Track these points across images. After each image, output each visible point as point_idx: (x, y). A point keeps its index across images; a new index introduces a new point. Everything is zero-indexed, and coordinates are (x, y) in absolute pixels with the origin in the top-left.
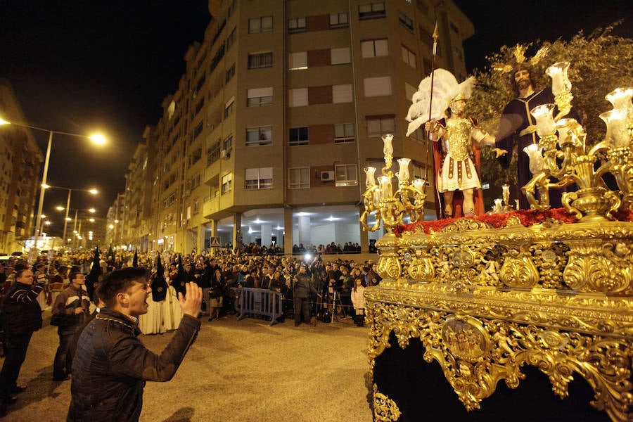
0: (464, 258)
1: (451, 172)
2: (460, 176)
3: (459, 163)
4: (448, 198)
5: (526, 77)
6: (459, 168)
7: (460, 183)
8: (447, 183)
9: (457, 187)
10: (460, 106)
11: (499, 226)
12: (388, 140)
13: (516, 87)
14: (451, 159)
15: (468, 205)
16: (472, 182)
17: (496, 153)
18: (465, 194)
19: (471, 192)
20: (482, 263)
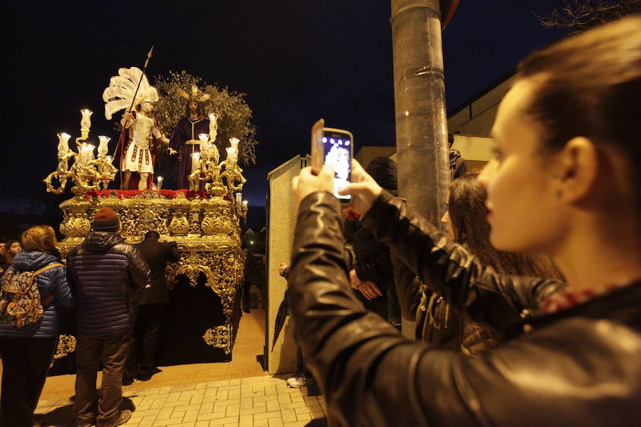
0: (148, 216)
1: (134, 156)
2: (140, 162)
3: (141, 151)
4: (128, 176)
5: (195, 107)
6: (141, 155)
7: (140, 167)
8: (130, 164)
9: (137, 170)
10: (149, 107)
11: (172, 198)
12: (87, 114)
13: (188, 110)
14: (135, 146)
15: (143, 185)
16: (148, 168)
17: (169, 151)
18: (142, 176)
19: (147, 175)
20: (159, 220)
